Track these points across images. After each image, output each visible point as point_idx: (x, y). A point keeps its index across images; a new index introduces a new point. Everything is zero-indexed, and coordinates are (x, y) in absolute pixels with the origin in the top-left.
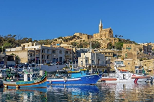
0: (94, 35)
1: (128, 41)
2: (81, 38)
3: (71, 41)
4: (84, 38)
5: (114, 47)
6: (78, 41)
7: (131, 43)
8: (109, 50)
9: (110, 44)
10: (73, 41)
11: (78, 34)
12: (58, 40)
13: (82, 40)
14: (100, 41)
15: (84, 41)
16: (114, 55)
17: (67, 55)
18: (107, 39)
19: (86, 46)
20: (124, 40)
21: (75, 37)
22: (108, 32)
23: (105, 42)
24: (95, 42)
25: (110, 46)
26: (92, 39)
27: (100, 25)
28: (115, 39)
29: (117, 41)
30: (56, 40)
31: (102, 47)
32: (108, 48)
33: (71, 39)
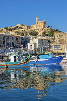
0: (32, 26)
1: (57, 31)
2: (22, 28)
3: (14, 31)
4: (25, 28)
5: (47, 35)
6: (20, 30)
7: (59, 32)
8: (45, 37)
9: (44, 33)
10: (16, 30)
11: (20, 25)
12: (4, 30)
13: (23, 29)
14: (37, 31)
15: (25, 30)
16: (49, 41)
17: (17, 41)
18: (43, 29)
19: (27, 34)
20: (54, 30)
21: (17, 27)
22: (43, 24)
23: (41, 31)
24: (33, 31)
25: (44, 34)
26: (31, 29)
27: (37, 18)
28: (48, 29)
29: (50, 30)
30: (3, 30)
31: (38, 35)
32: (43, 36)
33: (15, 29)
